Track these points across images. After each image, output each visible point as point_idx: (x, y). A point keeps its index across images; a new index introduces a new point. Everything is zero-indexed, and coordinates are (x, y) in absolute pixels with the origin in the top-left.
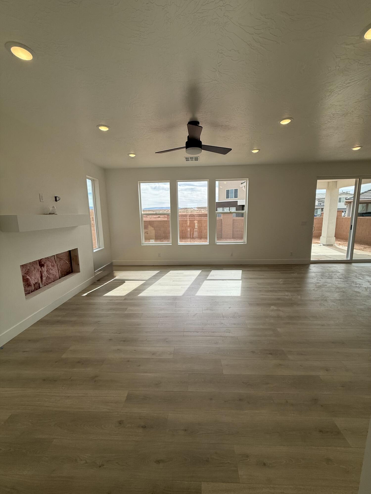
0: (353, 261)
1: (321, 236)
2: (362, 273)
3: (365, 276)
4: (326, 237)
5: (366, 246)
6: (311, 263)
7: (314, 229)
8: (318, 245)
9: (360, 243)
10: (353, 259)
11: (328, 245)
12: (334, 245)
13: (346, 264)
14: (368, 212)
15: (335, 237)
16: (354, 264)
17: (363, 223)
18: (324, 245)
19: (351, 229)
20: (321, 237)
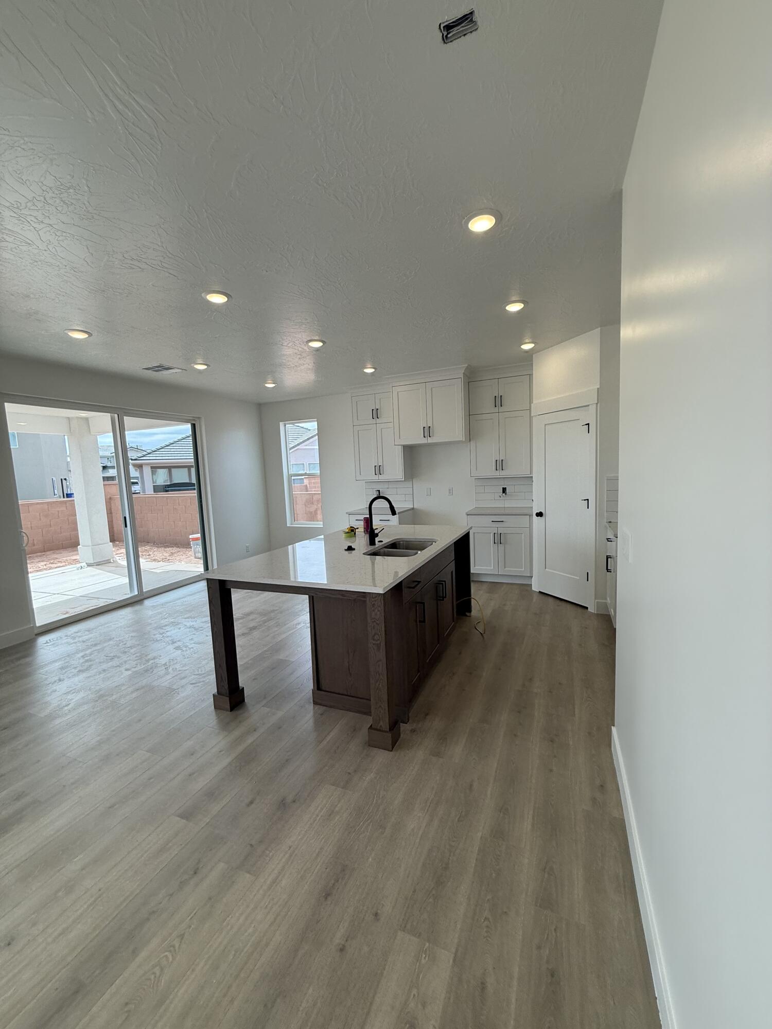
0: (146, 596)
1: (79, 545)
2: (162, 622)
3: (168, 628)
4: (90, 544)
5: (175, 550)
6: (36, 635)
7: (25, 538)
8: (75, 569)
9: (165, 545)
10: (144, 591)
11: (98, 564)
12: (114, 559)
13: (132, 606)
14: (174, 484)
15: (110, 542)
16: (147, 603)
17: (162, 506)
18: (89, 565)
19: (126, 526)
20: (79, 547)
